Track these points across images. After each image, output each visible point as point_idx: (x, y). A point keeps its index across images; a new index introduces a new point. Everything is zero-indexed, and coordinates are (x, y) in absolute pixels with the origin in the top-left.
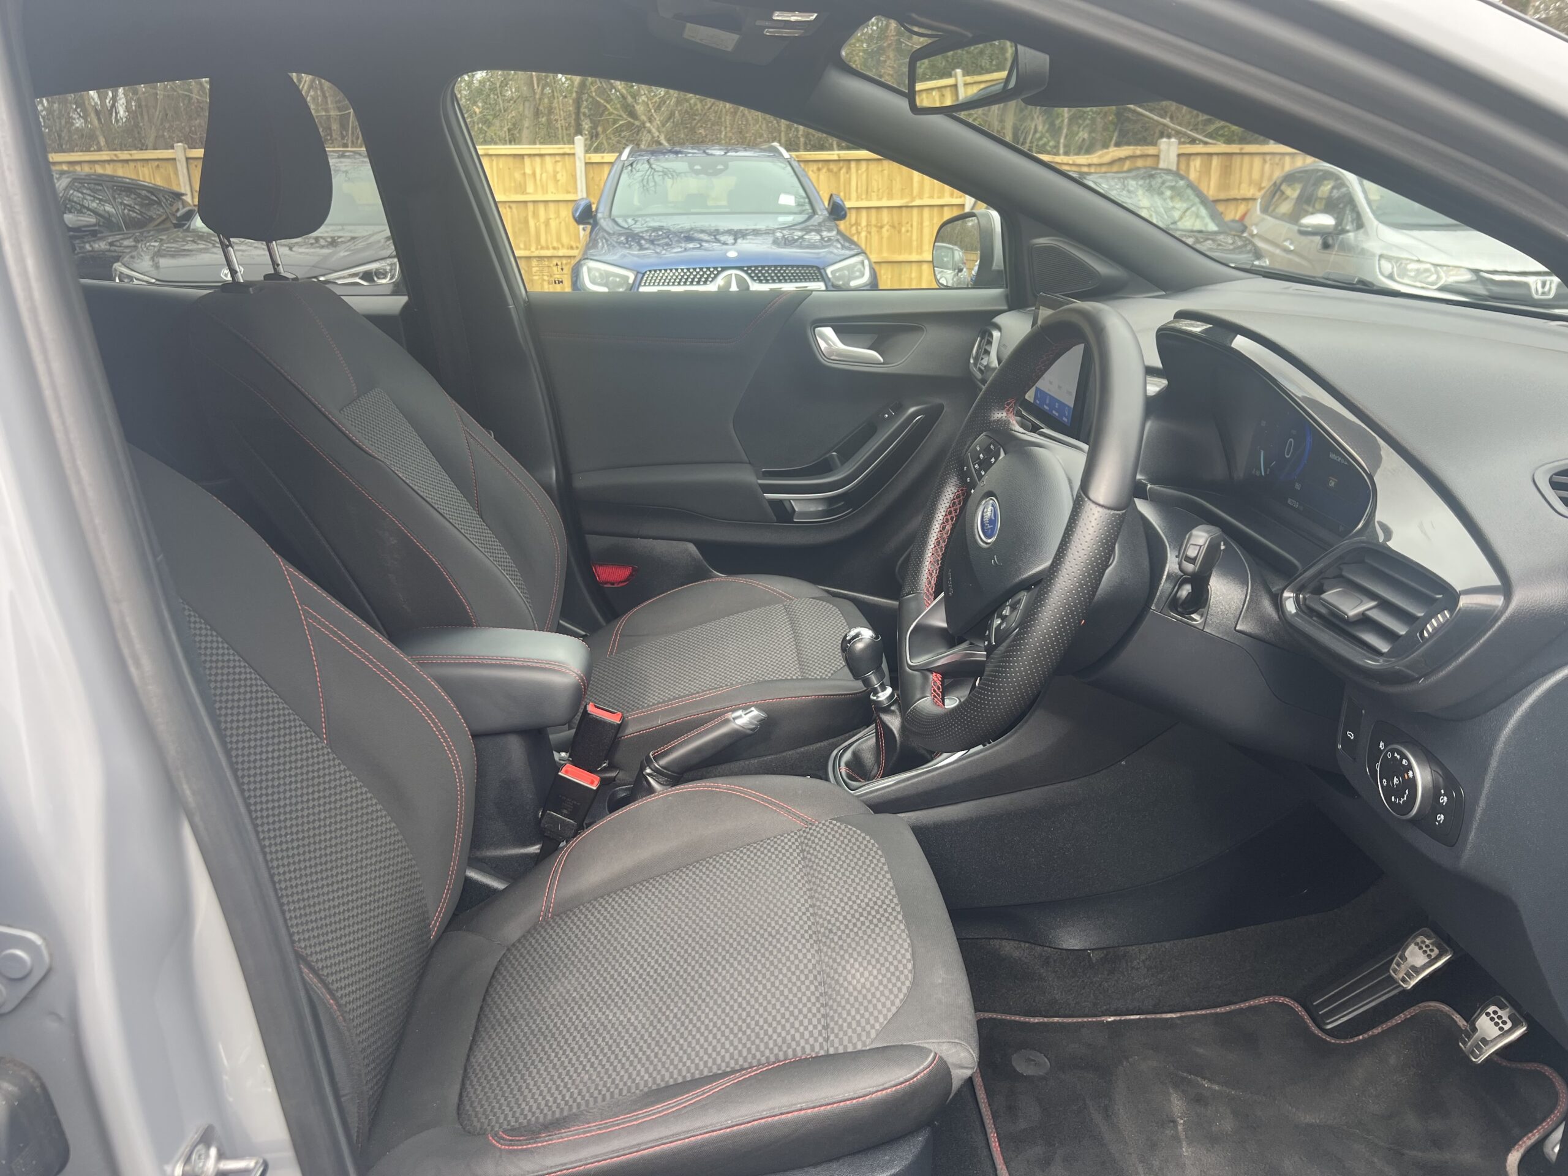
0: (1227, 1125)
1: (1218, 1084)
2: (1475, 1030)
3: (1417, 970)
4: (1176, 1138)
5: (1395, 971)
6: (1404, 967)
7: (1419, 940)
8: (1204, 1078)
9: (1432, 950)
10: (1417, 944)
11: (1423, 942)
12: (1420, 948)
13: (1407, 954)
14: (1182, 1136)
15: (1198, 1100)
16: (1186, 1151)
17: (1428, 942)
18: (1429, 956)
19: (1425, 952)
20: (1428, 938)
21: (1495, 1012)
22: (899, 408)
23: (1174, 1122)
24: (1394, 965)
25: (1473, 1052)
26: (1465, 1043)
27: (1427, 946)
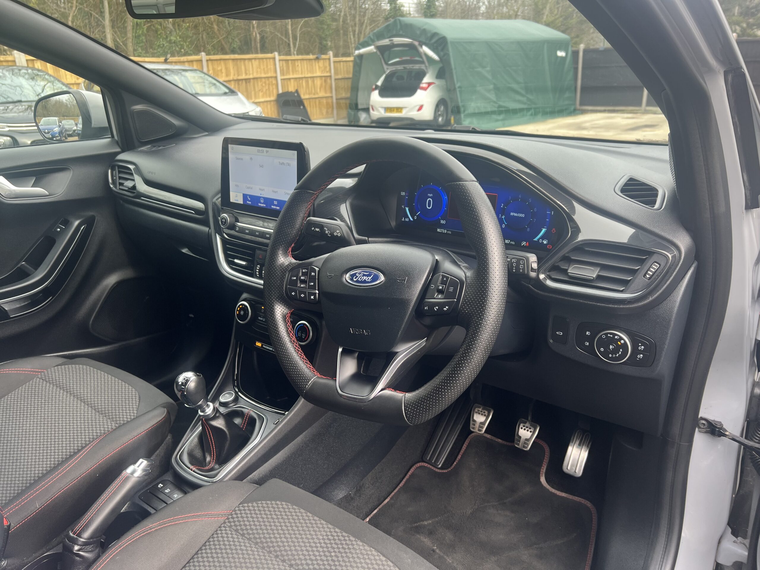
0: (449, 536)
1: (429, 519)
2: (520, 437)
3: (483, 423)
4: (440, 557)
5: (474, 428)
6: (477, 425)
7: (476, 410)
8: (423, 521)
9: (484, 412)
10: (476, 413)
11: (479, 411)
12: (479, 414)
13: (475, 418)
14: (442, 554)
15: (431, 533)
16: (449, 560)
17: (480, 410)
18: (485, 415)
19: (482, 414)
20: (480, 407)
21: (524, 426)
22: (67, 223)
23: (434, 551)
24: (471, 426)
25: (524, 447)
26: (518, 445)
27: (481, 412)
